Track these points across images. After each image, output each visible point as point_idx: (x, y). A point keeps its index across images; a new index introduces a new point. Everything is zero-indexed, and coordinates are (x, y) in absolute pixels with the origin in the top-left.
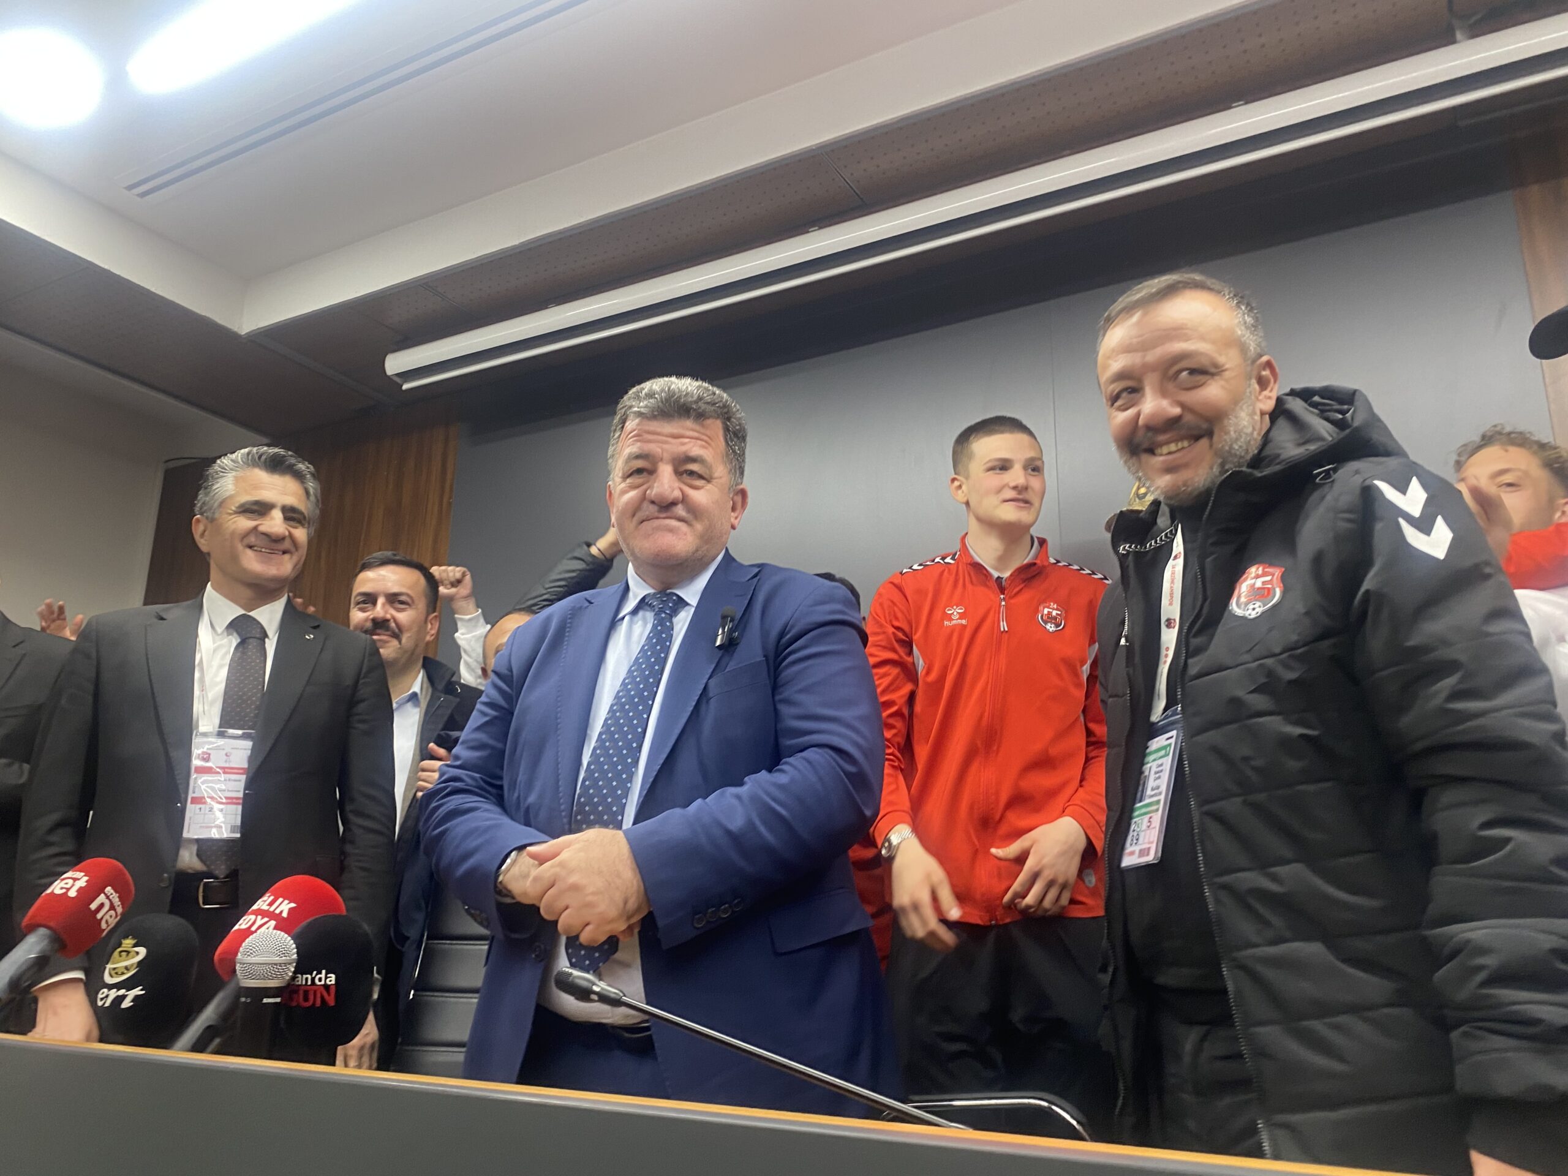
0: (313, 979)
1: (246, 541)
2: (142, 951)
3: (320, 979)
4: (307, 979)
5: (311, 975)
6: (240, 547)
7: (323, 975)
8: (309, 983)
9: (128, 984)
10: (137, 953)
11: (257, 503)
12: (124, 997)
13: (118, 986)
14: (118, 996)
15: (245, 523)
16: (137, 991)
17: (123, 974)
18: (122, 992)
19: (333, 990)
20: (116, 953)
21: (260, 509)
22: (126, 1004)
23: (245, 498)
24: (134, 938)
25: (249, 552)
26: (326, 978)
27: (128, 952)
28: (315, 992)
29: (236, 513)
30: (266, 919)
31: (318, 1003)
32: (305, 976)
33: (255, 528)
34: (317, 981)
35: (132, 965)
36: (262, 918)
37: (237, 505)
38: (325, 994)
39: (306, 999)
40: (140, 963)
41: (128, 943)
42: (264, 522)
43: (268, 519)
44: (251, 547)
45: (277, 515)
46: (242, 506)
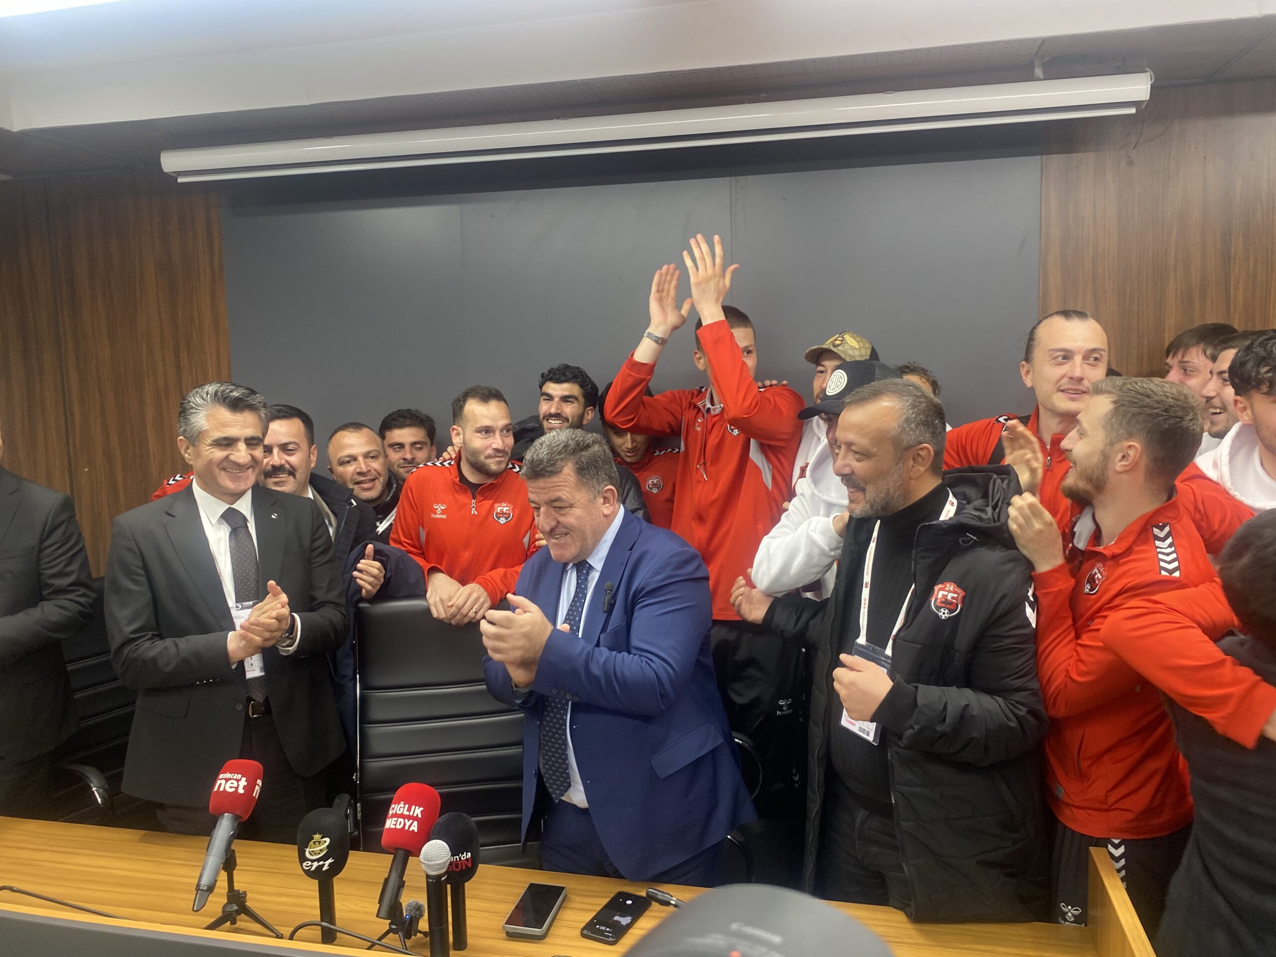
0: (460, 858)
1: (221, 466)
2: (328, 840)
3: (464, 857)
4: (456, 859)
5: (459, 856)
6: (216, 470)
7: (465, 855)
8: (458, 860)
9: (324, 858)
10: (325, 842)
11: (226, 439)
12: (323, 865)
13: (318, 860)
14: (319, 865)
15: (219, 454)
16: (330, 861)
17: (319, 853)
18: (321, 863)
19: (470, 861)
20: (311, 843)
21: (228, 443)
22: (325, 868)
23: (218, 435)
24: (320, 833)
25: (223, 473)
26: (466, 855)
27: (320, 842)
28: (462, 863)
29: (210, 445)
30: (411, 821)
31: (464, 868)
32: (455, 857)
33: (227, 457)
34: (462, 858)
35: (324, 848)
36: (408, 821)
37: (212, 439)
38: (466, 862)
39: (457, 867)
40: (328, 847)
41: (317, 837)
42: (233, 452)
43: (235, 449)
44: (224, 469)
45: (242, 446)
46: (215, 441)
